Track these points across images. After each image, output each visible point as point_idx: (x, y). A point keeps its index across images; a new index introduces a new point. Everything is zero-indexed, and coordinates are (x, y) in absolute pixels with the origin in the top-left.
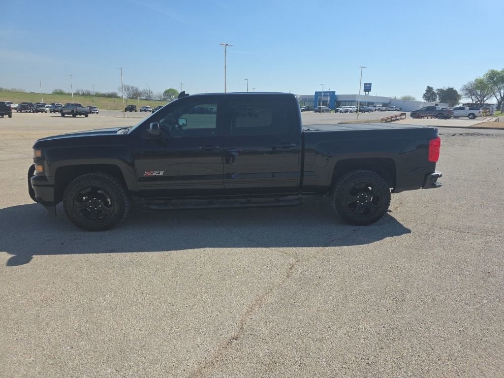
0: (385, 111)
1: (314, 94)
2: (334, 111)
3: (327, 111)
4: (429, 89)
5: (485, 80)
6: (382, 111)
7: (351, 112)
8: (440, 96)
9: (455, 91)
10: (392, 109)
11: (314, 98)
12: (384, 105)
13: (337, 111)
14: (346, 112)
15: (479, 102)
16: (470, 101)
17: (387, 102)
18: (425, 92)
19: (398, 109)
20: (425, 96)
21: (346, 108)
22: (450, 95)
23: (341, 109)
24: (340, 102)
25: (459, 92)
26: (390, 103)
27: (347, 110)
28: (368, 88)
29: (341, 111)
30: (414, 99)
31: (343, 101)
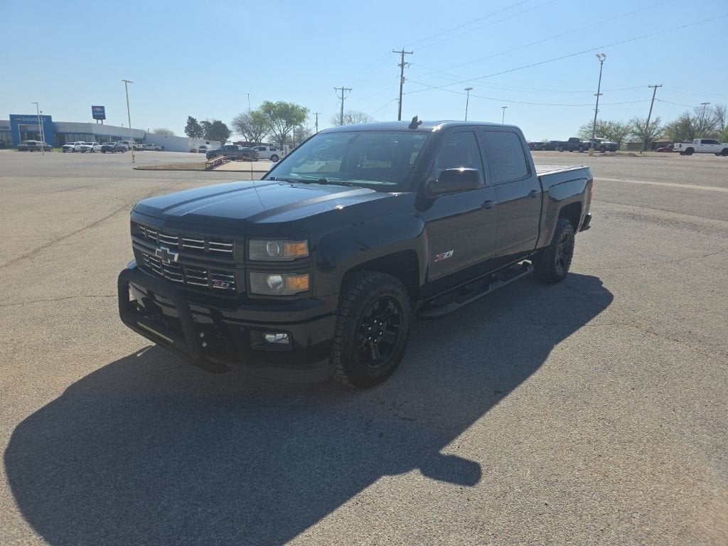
0: (142, 150)
1: (9, 119)
2: (61, 149)
3: (47, 149)
4: (192, 122)
5: (262, 112)
6: (138, 150)
7: (92, 151)
8: (207, 130)
9: (224, 126)
10: (151, 148)
11: (9, 125)
12: (138, 141)
13: (66, 150)
14: (84, 150)
15: (254, 141)
16: (242, 139)
17: (140, 136)
18: (187, 125)
19: (160, 148)
20: (187, 130)
21: (82, 145)
22: (218, 131)
23: (73, 146)
24: (64, 134)
25: (230, 127)
26: (145, 139)
27: (86, 148)
28: (99, 113)
29: (74, 149)
30: (172, 134)
31: (68, 133)
